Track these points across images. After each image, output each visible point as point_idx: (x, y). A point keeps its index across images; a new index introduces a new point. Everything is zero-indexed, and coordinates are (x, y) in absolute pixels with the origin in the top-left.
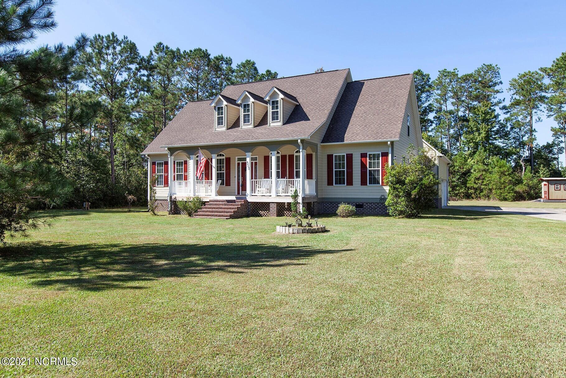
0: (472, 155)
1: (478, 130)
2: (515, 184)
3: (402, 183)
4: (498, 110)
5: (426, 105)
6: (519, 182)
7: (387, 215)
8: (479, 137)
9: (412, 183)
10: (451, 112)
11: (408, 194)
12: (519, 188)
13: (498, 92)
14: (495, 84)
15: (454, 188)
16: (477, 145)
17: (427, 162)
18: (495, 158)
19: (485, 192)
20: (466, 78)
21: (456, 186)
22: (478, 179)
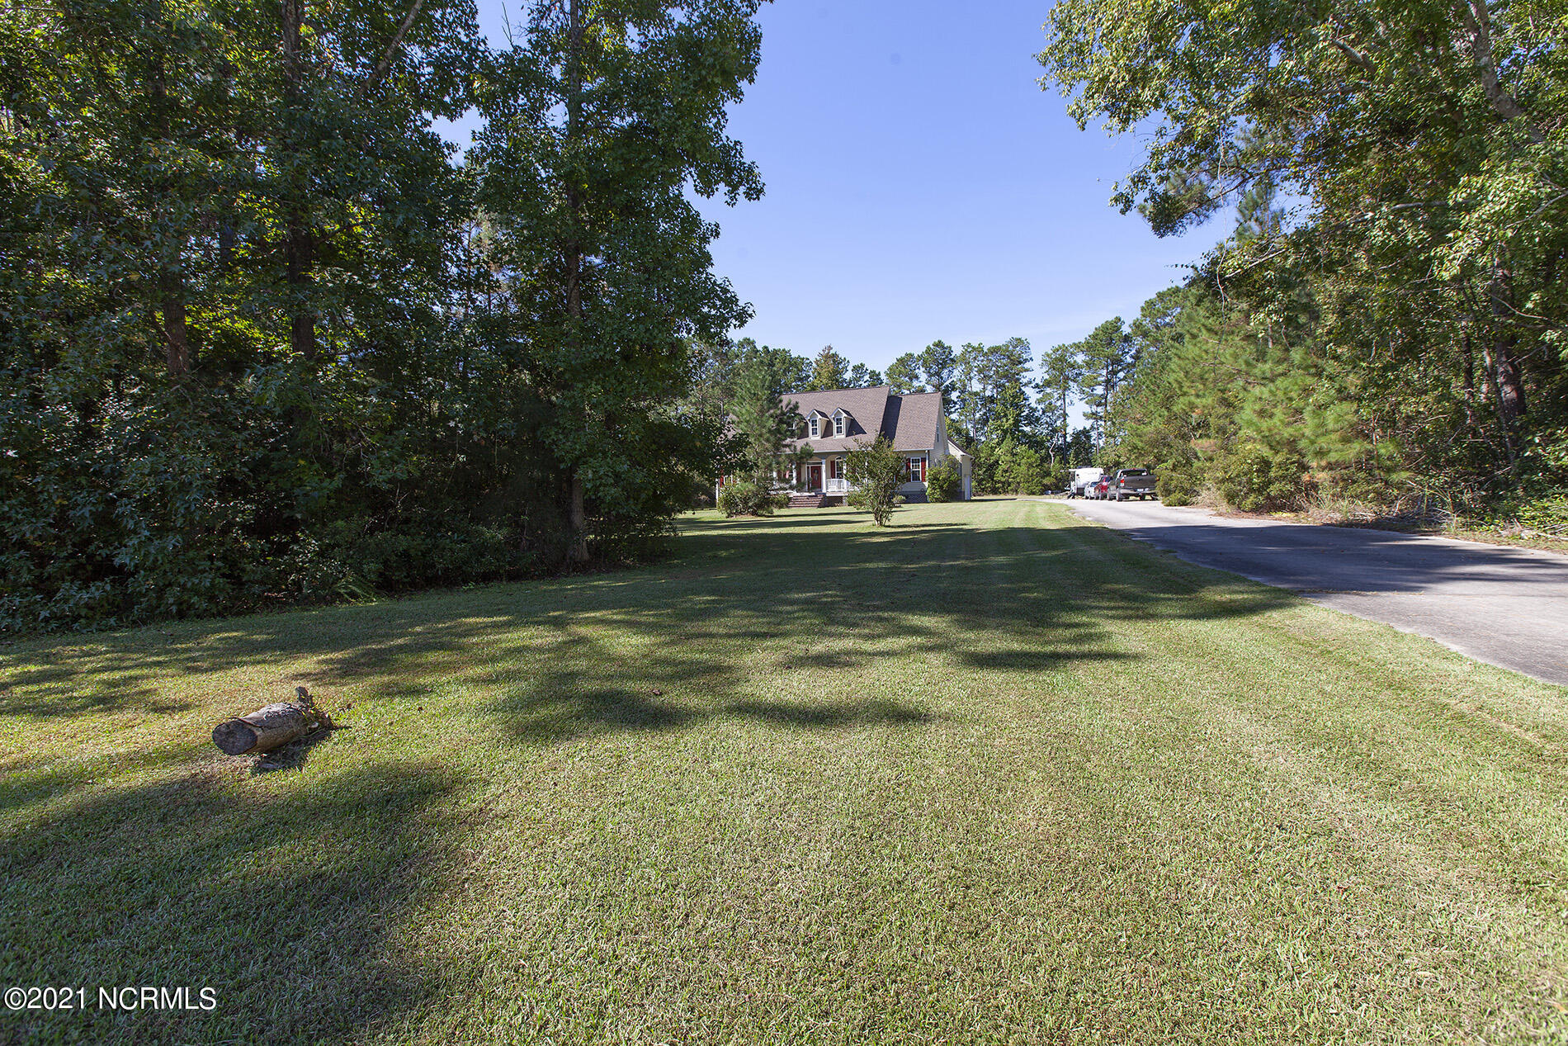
0: (998, 444)
1: (1006, 416)
2: (1043, 477)
3: (938, 480)
4: (1028, 391)
5: (947, 383)
6: (1048, 474)
7: (927, 502)
8: (1008, 424)
9: (944, 479)
10: (976, 394)
11: (941, 487)
12: (1046, 481)
13: (1027, 370)
14: (1026, 360)
15: (980, 482)
16: (1005, 432)
17: (954, 464)
18: (1024, 448)
19: (1013, 486)
20: (994, 350)
21: (983, 480)
22: (1006, 471)
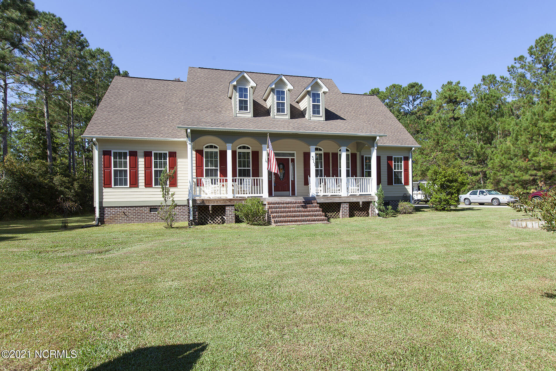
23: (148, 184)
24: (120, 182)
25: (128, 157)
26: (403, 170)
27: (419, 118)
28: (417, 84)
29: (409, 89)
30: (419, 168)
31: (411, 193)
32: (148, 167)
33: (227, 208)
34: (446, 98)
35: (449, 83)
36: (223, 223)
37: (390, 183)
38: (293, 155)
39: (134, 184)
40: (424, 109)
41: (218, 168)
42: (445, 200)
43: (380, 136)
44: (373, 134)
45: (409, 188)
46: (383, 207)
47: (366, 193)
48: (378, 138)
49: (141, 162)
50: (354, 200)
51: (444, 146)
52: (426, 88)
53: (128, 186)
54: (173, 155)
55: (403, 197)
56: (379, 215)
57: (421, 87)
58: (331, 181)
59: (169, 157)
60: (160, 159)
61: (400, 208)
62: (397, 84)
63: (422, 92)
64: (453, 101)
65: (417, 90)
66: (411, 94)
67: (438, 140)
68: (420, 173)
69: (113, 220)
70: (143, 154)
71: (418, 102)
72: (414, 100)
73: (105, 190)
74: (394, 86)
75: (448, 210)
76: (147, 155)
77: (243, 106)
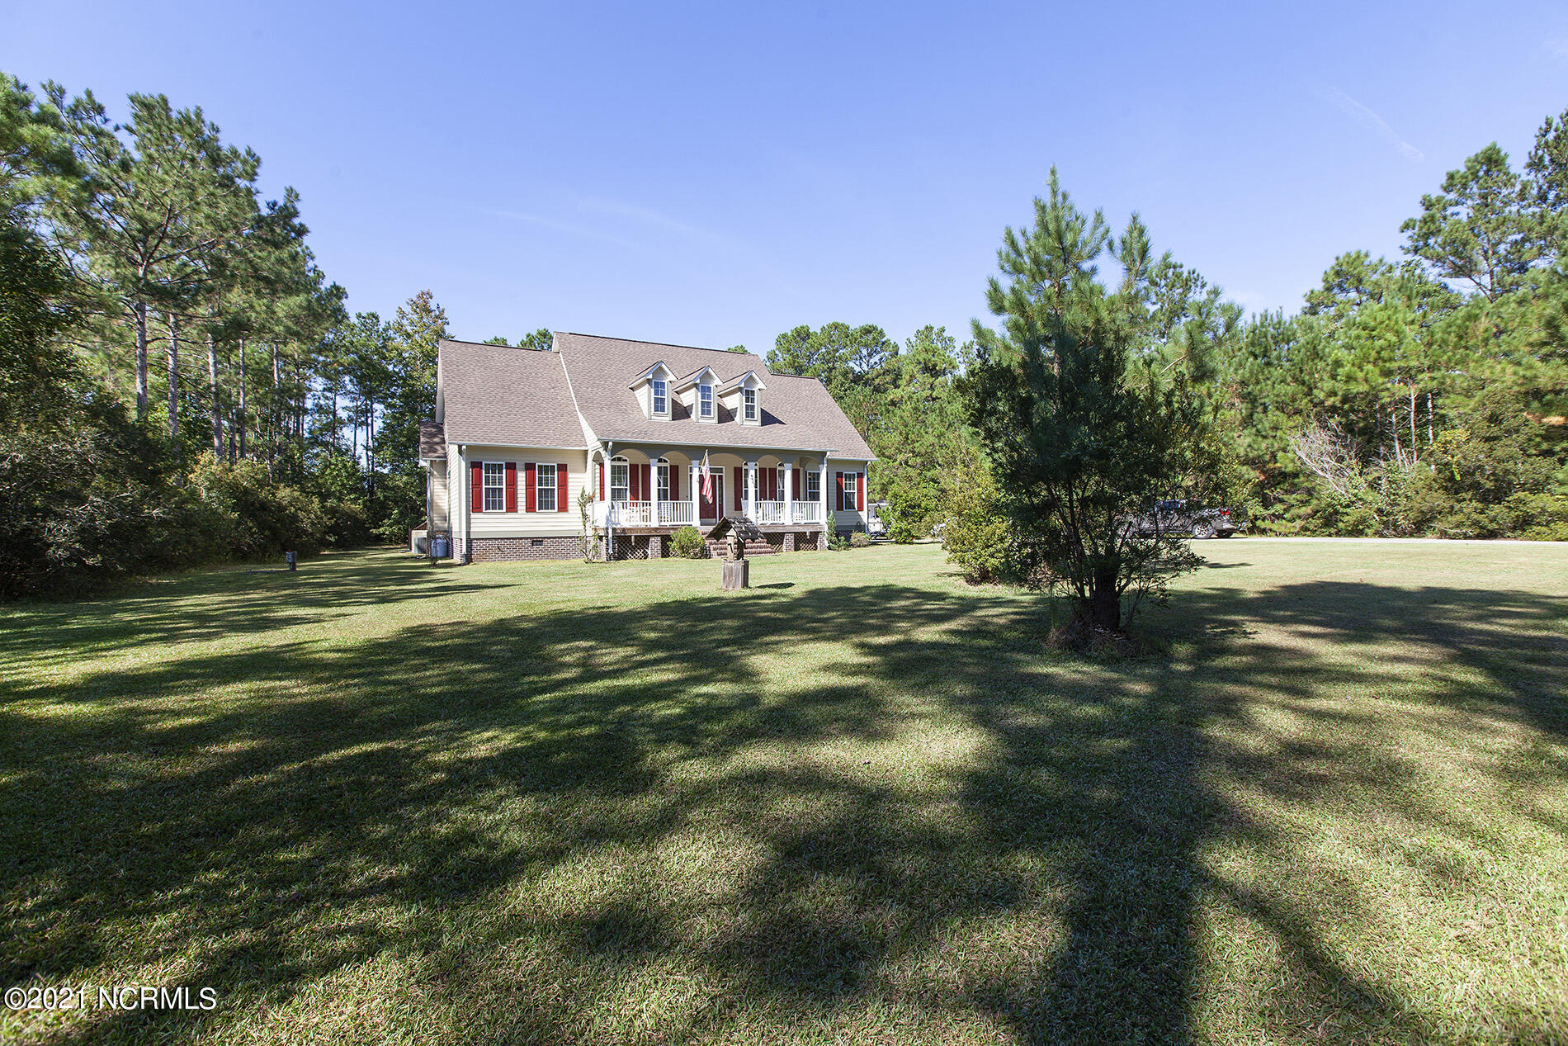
23: (530, 508)
24: (494, 505)
25: (504, 471)
26: (856, 491)
27: (877, 390)
28: (875, 328)
29: (861, 336)
30: (877, 479)
31: (865, 521)
32: (530, 485)
33: (652, 539)
34: (920, 363)
35: (927, 328)
36: (646, 557)
37: (840, 508)
38: (721, 470)
39: (512, 507)
40: (887, 372)
41: (628, 487)
42: (907, 530)
43: (831, 451)
44: (823, 449)
45: (864, 515)
46: (834, 538)
47: (814, 521)
48: (828, 453)
49: (521, 477)
50: (801, 530)
51: (917, 445)
52: (891, 336)
53: (504, 510)
54: (563, 468)
55: (857, 526)
56: (829, 548)
57: (881, 333)
58: (768, 504)
59: (558, 471)
60: (546, 473)
61: (853, 541)
62: (840, 322)
63: (883, 343)
64: (931, 370)
65: (874, 339)
66: (866, 346)
67: (907, 434)
68: (878, 488)
69: (484, 557)
70: (523, 467)
71: (876, 358)
72: (870, 355)
73: (473, 515)
74: (836, 326)
75: (909, 543)
76: (529, 467)
77: (659, 405)
